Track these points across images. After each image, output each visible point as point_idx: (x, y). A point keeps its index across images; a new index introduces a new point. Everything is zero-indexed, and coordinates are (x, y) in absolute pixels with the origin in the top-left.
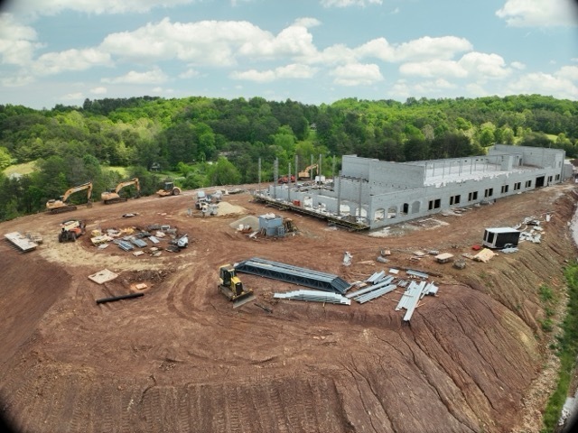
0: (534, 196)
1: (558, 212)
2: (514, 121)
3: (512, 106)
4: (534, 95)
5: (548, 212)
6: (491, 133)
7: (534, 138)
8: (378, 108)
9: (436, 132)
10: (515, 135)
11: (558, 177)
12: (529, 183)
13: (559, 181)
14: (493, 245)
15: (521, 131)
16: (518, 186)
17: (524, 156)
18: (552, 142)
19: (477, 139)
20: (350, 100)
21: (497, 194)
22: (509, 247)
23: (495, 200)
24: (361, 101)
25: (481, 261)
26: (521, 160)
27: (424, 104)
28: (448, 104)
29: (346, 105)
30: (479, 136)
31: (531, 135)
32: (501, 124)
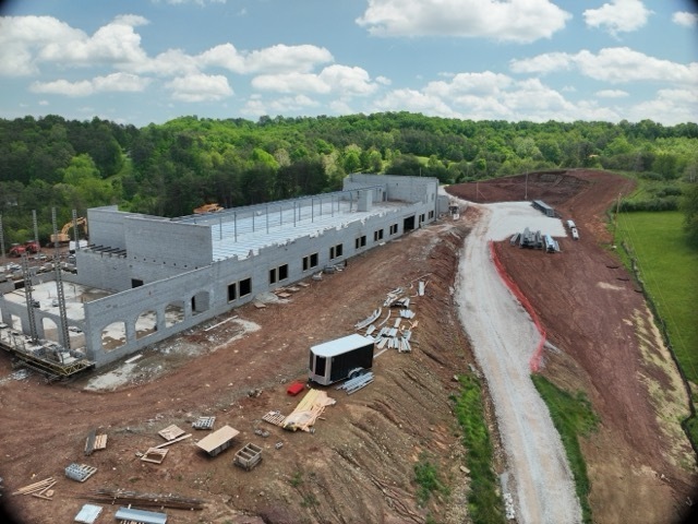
0: (401, 247)
1: (435, 273)
2: (381, 142)
3: (379, 125)
4: (402, 113)
5: (420, 275)
6: (356, 157)
7: (402, 161)
8: (223, 129)
9: (293, 157)
10: (384, 159)
11: (431, 214)
12: (394, 229)
13: (433, 219)
14: (325, 379)
15: (390, 154)
16: (379, 235)
17: (388, 189)
18: (422, 166)
19: (340, 165)
20: (189, 118)
21: (350, 251)
22: (357, 374)
23: (346, 263)
24: (202, 120)
25: (299, 429)
26: (384, 193)
27: (280, 123)
28: (308, 123)
29: (182, 124)
30: (343, 161)
31: (401, 158)
32: (367, 146)
